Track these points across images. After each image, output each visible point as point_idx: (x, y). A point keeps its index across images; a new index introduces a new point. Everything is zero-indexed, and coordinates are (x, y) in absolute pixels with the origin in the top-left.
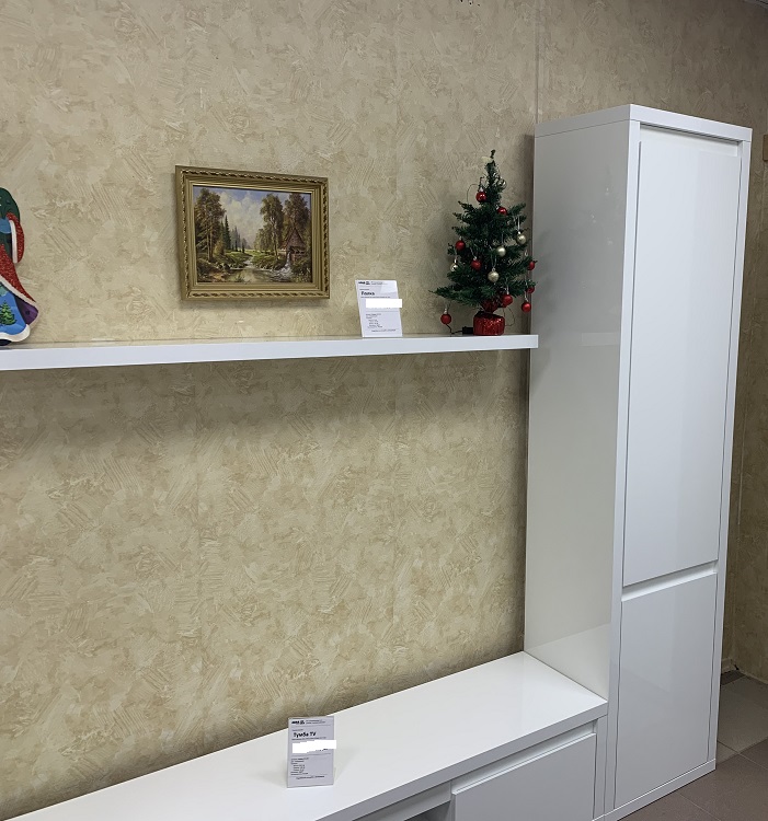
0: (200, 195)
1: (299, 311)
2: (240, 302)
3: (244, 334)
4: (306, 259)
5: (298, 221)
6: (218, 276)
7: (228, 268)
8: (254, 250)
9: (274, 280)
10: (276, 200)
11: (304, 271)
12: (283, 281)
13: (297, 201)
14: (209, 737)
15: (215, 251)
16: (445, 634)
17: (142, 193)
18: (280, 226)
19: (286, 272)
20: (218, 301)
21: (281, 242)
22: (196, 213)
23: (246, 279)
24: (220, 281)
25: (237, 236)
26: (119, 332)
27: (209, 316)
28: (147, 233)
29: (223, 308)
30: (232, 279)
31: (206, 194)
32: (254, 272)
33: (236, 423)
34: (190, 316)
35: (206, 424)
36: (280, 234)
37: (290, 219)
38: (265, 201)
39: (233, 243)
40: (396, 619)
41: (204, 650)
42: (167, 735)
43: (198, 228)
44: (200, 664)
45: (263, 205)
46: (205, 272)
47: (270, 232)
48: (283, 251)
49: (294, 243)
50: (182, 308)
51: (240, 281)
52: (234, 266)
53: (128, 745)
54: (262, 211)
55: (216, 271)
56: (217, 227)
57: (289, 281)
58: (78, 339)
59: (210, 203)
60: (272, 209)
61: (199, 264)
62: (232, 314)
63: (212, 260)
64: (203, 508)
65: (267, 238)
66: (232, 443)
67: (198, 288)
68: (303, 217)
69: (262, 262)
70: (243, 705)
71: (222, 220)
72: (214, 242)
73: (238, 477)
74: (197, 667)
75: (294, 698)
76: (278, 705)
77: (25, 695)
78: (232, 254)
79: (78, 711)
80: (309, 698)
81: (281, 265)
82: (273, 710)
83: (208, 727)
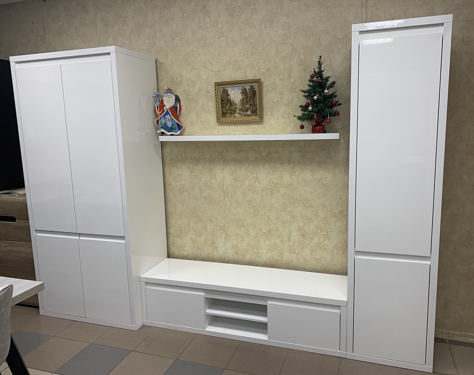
0: (222, 90)
1: (254, 126)
2: (235, 123)
3: (237, 134)
4: (255, 108)
5: (252, 95)
6: (228, 115)
7: (231, 112)
8: (239, 106)
9: (245, 116)
10: (245, 89)
11: (254, 112)
12: (248, 116)
13: (252, 88)
14: (227, 259)
15: (227, 107)
16: (314, 256)
17: (208, 92)
18: (247, 97)
19: (249, 113)
20: (229, 123)
21: (247, 103)
22: (221, 96)
23: (236, 116)
24: (229, 117)
25: (234, 102)
26: (203, 133)
27: (226, 128)
28: (209, 103)
29: (231, 125)
30: (232, 116)
31: (224, 90)
32: (239, 113)
33: (234, 162)
34: (221, 128)
35: (226, 162)
36: (247, 100)
37: (250, 94)
38: (242, 89)
39: (232, 105)
40: (292, 243)
41: (225, 231)
42: (215, 254)
43: (222, 100)
45: (241, 91)
46: (224, 114)
48: (248, 106)
49: (251, 103)
50: (219, 126)
51: (235, 116)
52: (233, 112)
53: (205, 252)
54: (241, 93)
55: (227, 114)
56: (228, 100)
57: (250, 116)
58: (194, 134)
59: (225, 92)
60: (244, 92)
61: (222, 112)
62: (233, 127)
63: (226, 110)
64: (225, 187)
65: (243, 102)
66: (234, 168)
67: (222, 119)
68: (254, 93)
69: (241, 110)
70: (237, 253)
71: (229, 97)
72: (227, 104)
73: (235, 179)
74: (223, 236)
75: (253, 257)
76: (248, 258)
77: (183, 228)
78: (232, 108)
79: (194, 237)
80: (258, 259)
81: (247, 110)
82: (246, 259)
83: (227, 256)
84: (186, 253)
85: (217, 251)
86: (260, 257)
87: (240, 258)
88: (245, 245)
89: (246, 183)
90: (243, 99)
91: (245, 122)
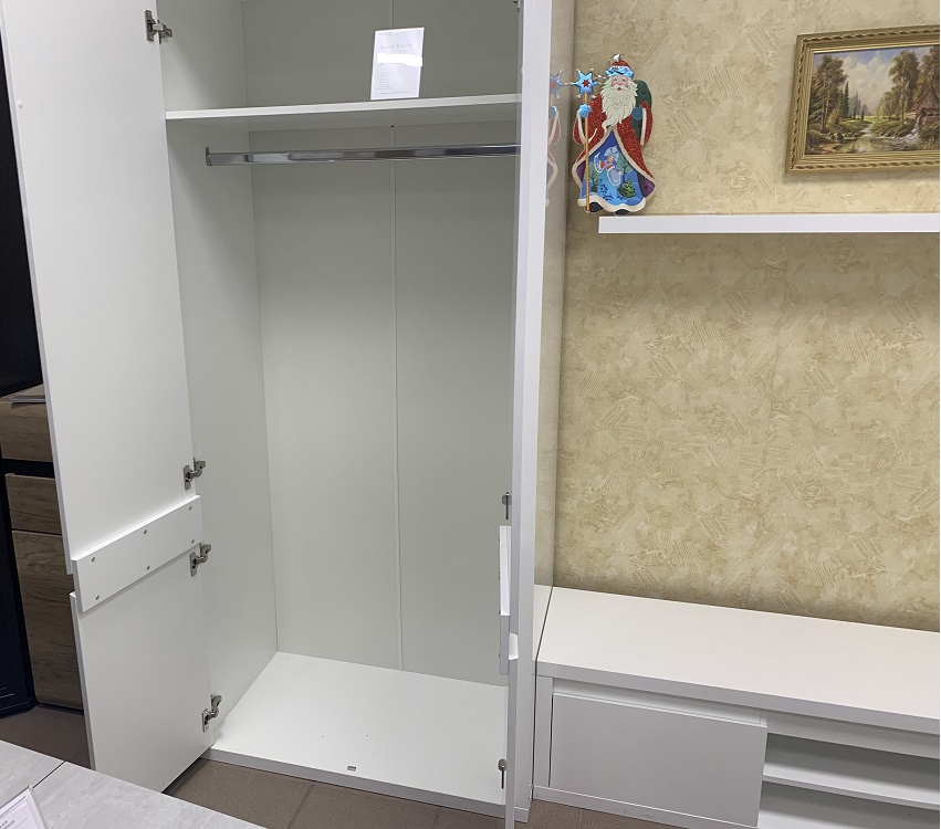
0: (821, 62)
1: (922, 183)
2: (849, 175)
3: (849, 208)
6: (829, 148)
7: (841, 138)
8: (875, 118)
9: (894, 148)
10: (912, 57)
11: (934, 136)
14: (754, 598)
15: (830, 121)
17: (760, 68)
18: (913, 86)
19: (913, 138)
20: (825, 173)
21: (911, 105)
22: (813, 82)
23: (861, 149)
24: (830, 152)
25: (857, 102)
26: (721, 205)
27: (813, 189)
28: (761, 108)
29: (829, 181)
30: (845, 150)
31: (827, 60)
32: (872, 140)
33: (826, 301)
34: (791, 189)
35: (794, 300)
36: (910, 95)
37: (927, 77)
38: (897, 59)
39: (851, 111)
41: (761, 516)
42: (715, 578)
43: (814, 97)
44: (755, 527)
45: (893, 64)
46: (814, 144)
47: (898, 95)
48: (912, 115)
49: (928, 105)
50: (785, 182)
51: (853, 151)
52: (849, 136)
53: (682, 573)
54: (892, 72)
55: (827, 142)
56: (836, 95)
57: (914, 148)
58: (685, 211)
59: (832, 70)
60: (906, 69)
61: (809, 136)
62: (840, 188)
63: (825, 131)
64: (779, 380)
65: (893, 103)
66: (820, 322)
67: (804, 160)
69: (885, 129)
70: (792, 581)
71: (842, 87)
72: (830, 111)
73: (821, 357)
74: (751, 528)
75: (850, 595)
76: (830, 595)
77: (609, 501)
78: (848, 123)
79: (646, 529)
80: (866, 601)
81: (907, 130)
82: (824, 597)
83: (755, 587)
84: (611, 573)
85: (721, 572)
86: (874, 595)
87: (802, 595)
88: (824, 556)
89: (862, 369)
90: (897, 93)
91: (889, 171)
